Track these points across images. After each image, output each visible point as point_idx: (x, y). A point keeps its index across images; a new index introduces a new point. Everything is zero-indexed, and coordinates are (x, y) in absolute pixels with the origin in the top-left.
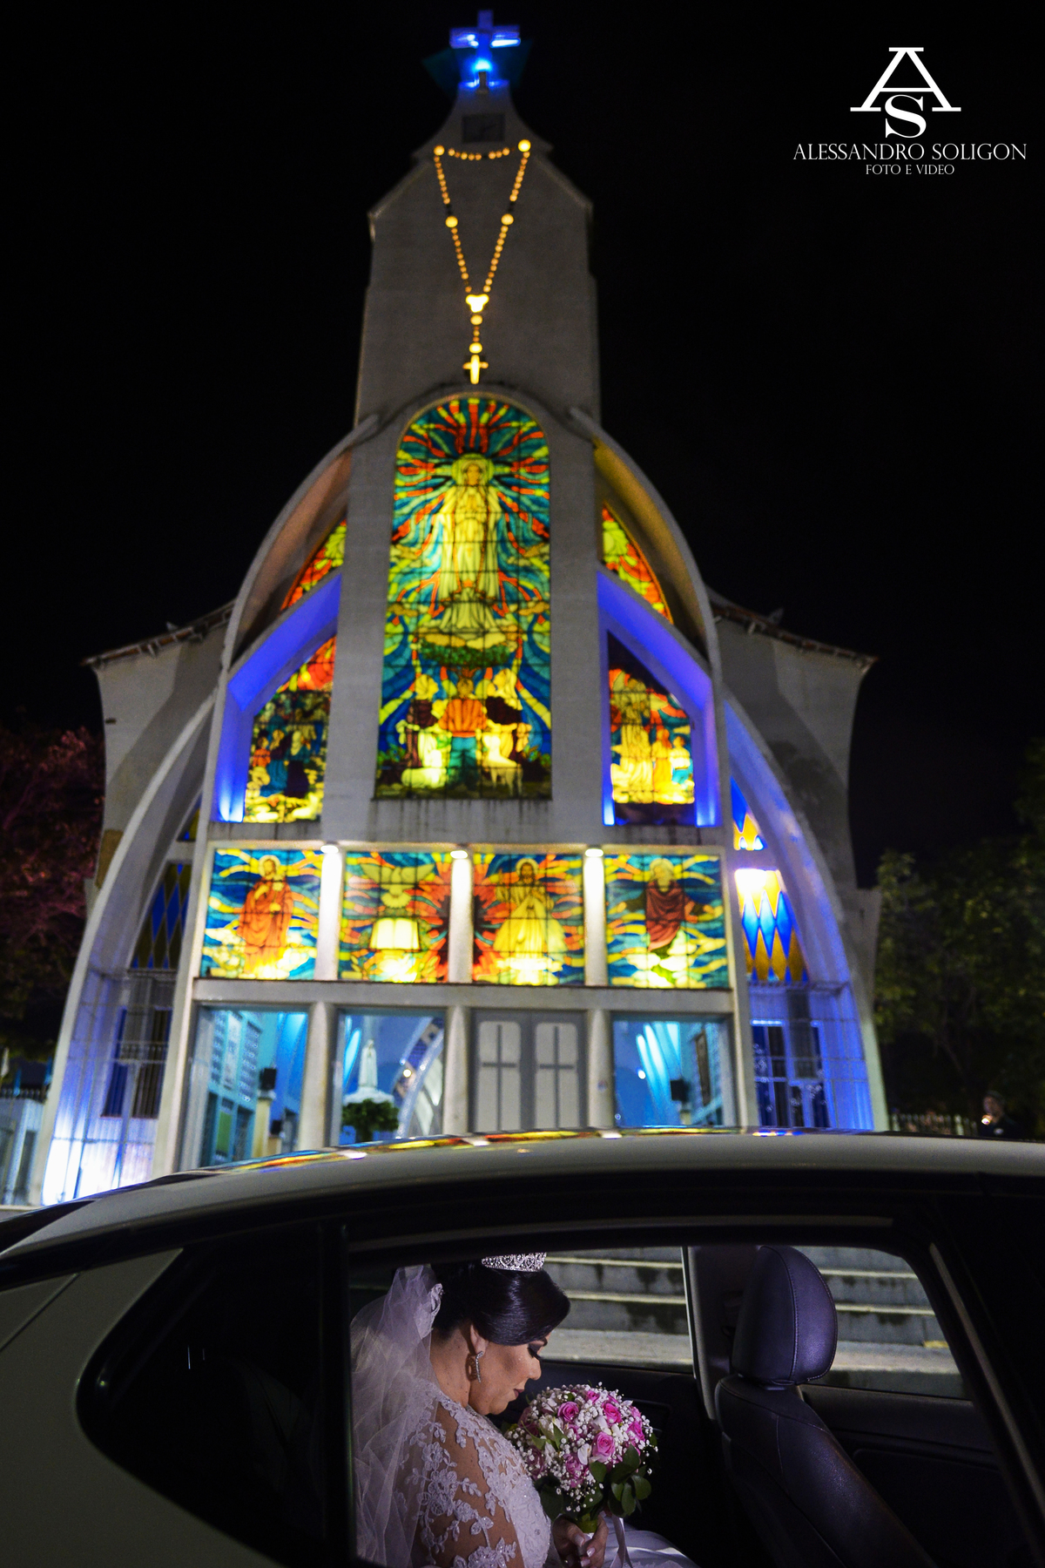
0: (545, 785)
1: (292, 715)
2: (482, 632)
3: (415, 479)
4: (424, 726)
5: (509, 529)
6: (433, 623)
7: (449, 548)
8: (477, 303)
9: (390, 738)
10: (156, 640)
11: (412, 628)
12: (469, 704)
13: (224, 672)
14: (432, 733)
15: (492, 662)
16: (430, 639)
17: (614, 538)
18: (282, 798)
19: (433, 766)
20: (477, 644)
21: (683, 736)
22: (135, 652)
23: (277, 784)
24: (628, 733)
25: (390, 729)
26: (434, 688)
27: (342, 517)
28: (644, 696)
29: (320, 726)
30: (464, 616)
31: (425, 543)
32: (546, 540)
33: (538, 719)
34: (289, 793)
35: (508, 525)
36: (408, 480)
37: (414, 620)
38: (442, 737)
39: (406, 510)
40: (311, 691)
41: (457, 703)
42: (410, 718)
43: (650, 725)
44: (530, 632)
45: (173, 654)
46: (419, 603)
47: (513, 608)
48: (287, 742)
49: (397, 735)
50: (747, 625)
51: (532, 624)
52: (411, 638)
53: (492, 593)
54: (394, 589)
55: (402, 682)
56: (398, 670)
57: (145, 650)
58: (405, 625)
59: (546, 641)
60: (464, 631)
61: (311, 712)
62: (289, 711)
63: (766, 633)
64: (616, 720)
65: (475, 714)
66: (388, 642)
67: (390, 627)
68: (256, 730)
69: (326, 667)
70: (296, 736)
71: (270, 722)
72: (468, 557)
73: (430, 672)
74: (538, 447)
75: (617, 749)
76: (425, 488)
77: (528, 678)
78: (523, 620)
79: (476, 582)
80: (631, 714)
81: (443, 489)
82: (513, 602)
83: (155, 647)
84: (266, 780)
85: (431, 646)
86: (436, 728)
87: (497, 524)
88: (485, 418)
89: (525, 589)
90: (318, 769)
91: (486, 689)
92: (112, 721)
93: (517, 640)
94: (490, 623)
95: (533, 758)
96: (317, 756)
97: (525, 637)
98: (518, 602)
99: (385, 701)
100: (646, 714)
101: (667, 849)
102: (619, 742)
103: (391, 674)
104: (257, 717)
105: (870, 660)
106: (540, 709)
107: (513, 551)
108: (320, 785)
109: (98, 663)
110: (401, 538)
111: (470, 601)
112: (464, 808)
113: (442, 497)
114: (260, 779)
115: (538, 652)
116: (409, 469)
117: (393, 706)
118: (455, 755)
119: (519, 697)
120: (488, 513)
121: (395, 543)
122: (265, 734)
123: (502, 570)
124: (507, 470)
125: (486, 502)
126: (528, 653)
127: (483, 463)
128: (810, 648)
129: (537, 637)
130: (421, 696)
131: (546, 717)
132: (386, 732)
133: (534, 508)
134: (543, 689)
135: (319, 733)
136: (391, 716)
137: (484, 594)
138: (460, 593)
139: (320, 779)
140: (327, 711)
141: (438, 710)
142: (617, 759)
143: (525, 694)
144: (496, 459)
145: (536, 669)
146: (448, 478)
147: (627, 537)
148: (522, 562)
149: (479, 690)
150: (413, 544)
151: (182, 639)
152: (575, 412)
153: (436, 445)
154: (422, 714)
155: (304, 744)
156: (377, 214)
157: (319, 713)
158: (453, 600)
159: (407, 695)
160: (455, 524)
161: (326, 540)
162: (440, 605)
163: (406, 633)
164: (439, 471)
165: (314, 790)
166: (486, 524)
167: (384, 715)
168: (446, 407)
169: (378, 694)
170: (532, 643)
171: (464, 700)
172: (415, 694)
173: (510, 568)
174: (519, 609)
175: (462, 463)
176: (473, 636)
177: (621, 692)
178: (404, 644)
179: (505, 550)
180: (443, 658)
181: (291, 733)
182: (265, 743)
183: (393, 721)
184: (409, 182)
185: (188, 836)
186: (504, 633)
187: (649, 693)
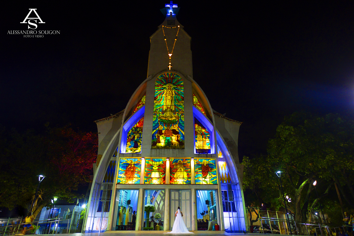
0: (183, 146)
1: (135, 132)
2: (172, 117)
3: (159, 88)
4: (160, 135)
5: (176, 98)
6: (162, 115)
7: (165, 101)
8: (170, 55)
9: (154, 137)
10: (109, 117)
11: (158, 116)
12: (169, 130)
13: (122, 124)
14: (162, 136)
15: (173, 123)
16: (162, 118)
17: (195, 99)
18: (133, 148)
19: (162, 143)
20: (171, 119)
21: (208, 137)
22: (105, 119)
23: (132, 146)
24: (198, 136)
25: (154, 135)
26: (162, 128)
27: (145, 94)
28: (201, 129)
29: (140, 134)
30: (168, 114)
31: (161, 100)
32: (183, 100)
33: (182, 133)
35: (176, 97)
36: (157, 88)
37: (159, 114)
38: (164, 137)
39: (157, 94)
40: (139, 127)
41: (167, 130)
42: (158, 133)
43: (202, 134)
44: (180, 117)
45: (112, 120)
46: (160, 111)
47: (177, 113)
48: (134, 137)
49: (156, 136)
50: (220, 117)
51: (181, 116)
52: (158, 118)
53: (173, 110)
54: (155, 108)
55: (157, 126)
56: (156, 124)
57: (106, 119)
58: (157, 115)
59: (183, 119)
60: (168, 117)
61: (139, 132)
62: (135, 131)
63: (223, 118)
64: (196, 133)
65: (170, 132)
66: (154, 119)
67: (154, 116)
68: (128, 135)
69: (142, 123)
70: (136, 136)
71: (131, 134)
72: (169, 103)
73: (162, 124)
74: (182, 82)
75: (196, 139)
76: (161, 90)
77: (180, 126)
78: (179, 115)
79: (170, 107)
80: (199, 132)
81: (164, 90)
82: (177, 111)
83: (108, 119)
84: (130, 145)
85: (162, 119)
86: (163, 135)
87: (174, 97)
88: (172, 77)
89: (179, 109)
90: (140, 143)
91: (172, 128)
92: (100, 133)
93: (178, 119)
94: (173, 115)
95: (181, 141)
96: (140, 140)
97: (179, 118)
98: (178, 111)
99: (153, 130)
100: (202, 132)
101: (206, 158)
102: (197, 138)
103: (154, 125)
104: (128, 132)
105: (241, 123)
106: (182, 132)
107: (177, 102)
108: (141, 146)
109: (97, 122)
110: (156, 99)
111: (169, 111)
112: (168, 150)
113: (164, 91)
114: (129, 144)
115: (182, 121)
116: (158, 86)
117: (155, 131)
118: (166, 140)
119: (178, 130)
120: (172, 94)
121: (155, 100)
122: (130, 136)
123: (175, 106)
124: (176, 86)
125: (172, 92)
126: (180, 121)
127: (171, 85)
128: (231, 120)
129: (181, 118)
130: (160, 129)
131: (183, 133)
132: (153, 136)
133: (181, 94)
134: (183, 128)
135: (140, 136)
136: (154, 133)
137: (172, 110)
138: (167, 109)
140: (142, 131)
141: (163, 132)
142: (196, 141)
143: (179, 129)
144: (174, 84)
145: (181, 124)
146: (165, 88)
147: (198, 99)
148: (179, 104)
149: (171, 128)
150: (159, 100)
151: (114, 117)
152: (188, 76)
153: (163, 81)
154: (160, 133)
155: (137, 137)
156: (151, 37)
157: (140, 132)
158: (166, 110)
159: (158, 129)
160: (166, 96)
161: (142, 98)
162: (163, 112)
163: (157, 117)
164: (163, 86)
165: (139, 147)
166: (172, 97)
167: (153, 133)
168: (165, 74)
169: (152, 129)
170: (181, 119)
171: (168, 130)
172: (159, 128)
173: (176, 105)
174: (178, 113)
175: (168, 85)
176: (170, 118)
177: (197, 128)
178: (157, 119)
179: (176, 101)
180: (164, 122)
181: (135, 136)
182: (130, 138)
183: (155, 134)
184: (157, 32)
185: (115, 156)
186: (175, 117)
187: (202, 129)
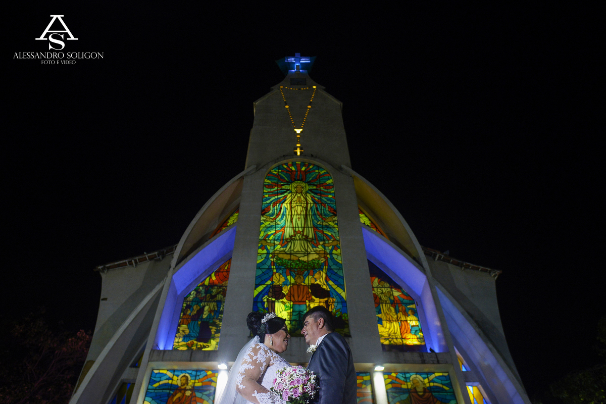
0: (346, 330)
1: (205, 297)
2: (307, 254)
3: (272, 190)
4: (278, 299)
5: (317, 210)
6: (282, 249)
7: (289, 218)
8: (298, 131)
9: (259, 305)
10: (137, 258)
11: (271, 251)
12: (302, 287)
13: (172, 269)
14: (282, 302)
15: (312, 268)
16: (281, 256)
17: (364, 219)
18: (195, 342)
20: (305, 259)
21: (412, 309)
22: (125, 264)
23: (193, 334)
24: (384, 308)
25: (259, 300)
26: (282, 280)
27: (237, 210)
28: (389, 289)
29: (219, 303)
30: (298, 246)
31: (278, 215)
32: (335, 215)
33: (339, 295)
34: (199, 340)
35: (317, 208)
36: (269, 190)
37: (272, 248)
38: (288, 304)
39: (268, 202)
40: (216, 285)
41: (295, 287)
42: (270, 294)
43: (394, 303)
44: (331, 254)
45: (145, 267)
46: (275, 240)
47: (321, 243)
48: (201, 311)
49: (263, 303)
50: (435, 255)
51: (332, 250)
52: (271, 256)
53: (310, 236)
54: (262, 234)
55: (267, 276)
56: (264, 270)
57: (131, 263)
58: (267, 250)
59: (339, 258)
60: (298, 252)
61: (215, 296)
62: (203, 295)
63: (444, 260)
64: (378, 301)
65: (305, 292)
66: (259, 257)
67: (260, 251)
68: (185, 305)
69: (225, 274)
70: (206, 308)
71: (192, 301)
72: (299, 222)
73: (281, 271)
74: (329, 179)
75: (379, 315)
76: (277, 194)
77: (332, 275)
78: (327, 248)
79: (303, 231)
80: (383, 297)
81: (285, 194)
82: (321, 240)
83: (136, 263)
84: (187, 331)
85: (281, 259)
86: (284, 300)
87: (311, 208)
88: (303, 169)
89: (327, 235)
90: (217, 326)
91: (309, 280)
92: (105, 299)
93: (325, 257)
94: (310, 249)
95: (338, 315)
96: (217, 319)
97: (328, 256)
98: (324, 240)
99: (257, 286)
100: (392, 298)
101: (418, 367)
102: (380, 312)
103: (260, 272)
104: (186, 298)
105: (498, 272)
106: (339, 290)
107: (320, 219)
108: (219, 335)
109: (103, 269)
110: (266, 213)
111: (300, 240)
113: (286, 197)
114: (183, 331)
115: (336, 263)
116: (270, 186)
117: (261, 288)
118: (294, 314)
119: (328, 285)
120: (307, 203)
121: (263, 215)
122: (188, 307)
123: (315, 227)
124: (315, 187)
125: (306, 199)
126: (330, 263)
127: (303, 185)
128: (467, 267)
129: (334, 256)
130: (276, 283)
131: (343, 295)
132: (257, 300)
133: (329, 202)
134: (340, 280)
135: (219, 307)
136: (260, 293)
137: (307, 237)
138: (295, 236)
139: (218, 331)
140: (224, 295)
141: (285, 291)
142: (380, 321)
143: (331, 283)
144: (309, 183)
145: (336, 271)
146: (288, 190)
147: (370, 220)
148: (324, 224)
149: (306, 281)
150: (272, 215)
151: (151, 258)
152: (344, 166)
153: (282, 178)
154: (277, 293)
155: (210, 311)
156: (257, 103)
157: (220, 297)
158: (291, 239)
159: (269, 282)
160: (291, 208)
161: (228, 219)
162: (284, 241)
163: (268, 254)
164: (283, 187)
165: (214, 338)
166: (306, 208)
167: (256, 293)
168: (286, 164)
169: (253, 281)
170: (332, 259)
171: (299, 286)
172: (273, 282)
173: (318, 226)
174: (324, 244)
175: (294, 185)
176: (303, 255)
177: (377, 287)
178: (267, 258)
179: (316, 219)
180: (288, 265)
181: (204, 307)
182: (189, 312)
183: (261, 295)
184: (269, 94)
185: (136, 365)
186: (317, 254)
187: (391, 288)
